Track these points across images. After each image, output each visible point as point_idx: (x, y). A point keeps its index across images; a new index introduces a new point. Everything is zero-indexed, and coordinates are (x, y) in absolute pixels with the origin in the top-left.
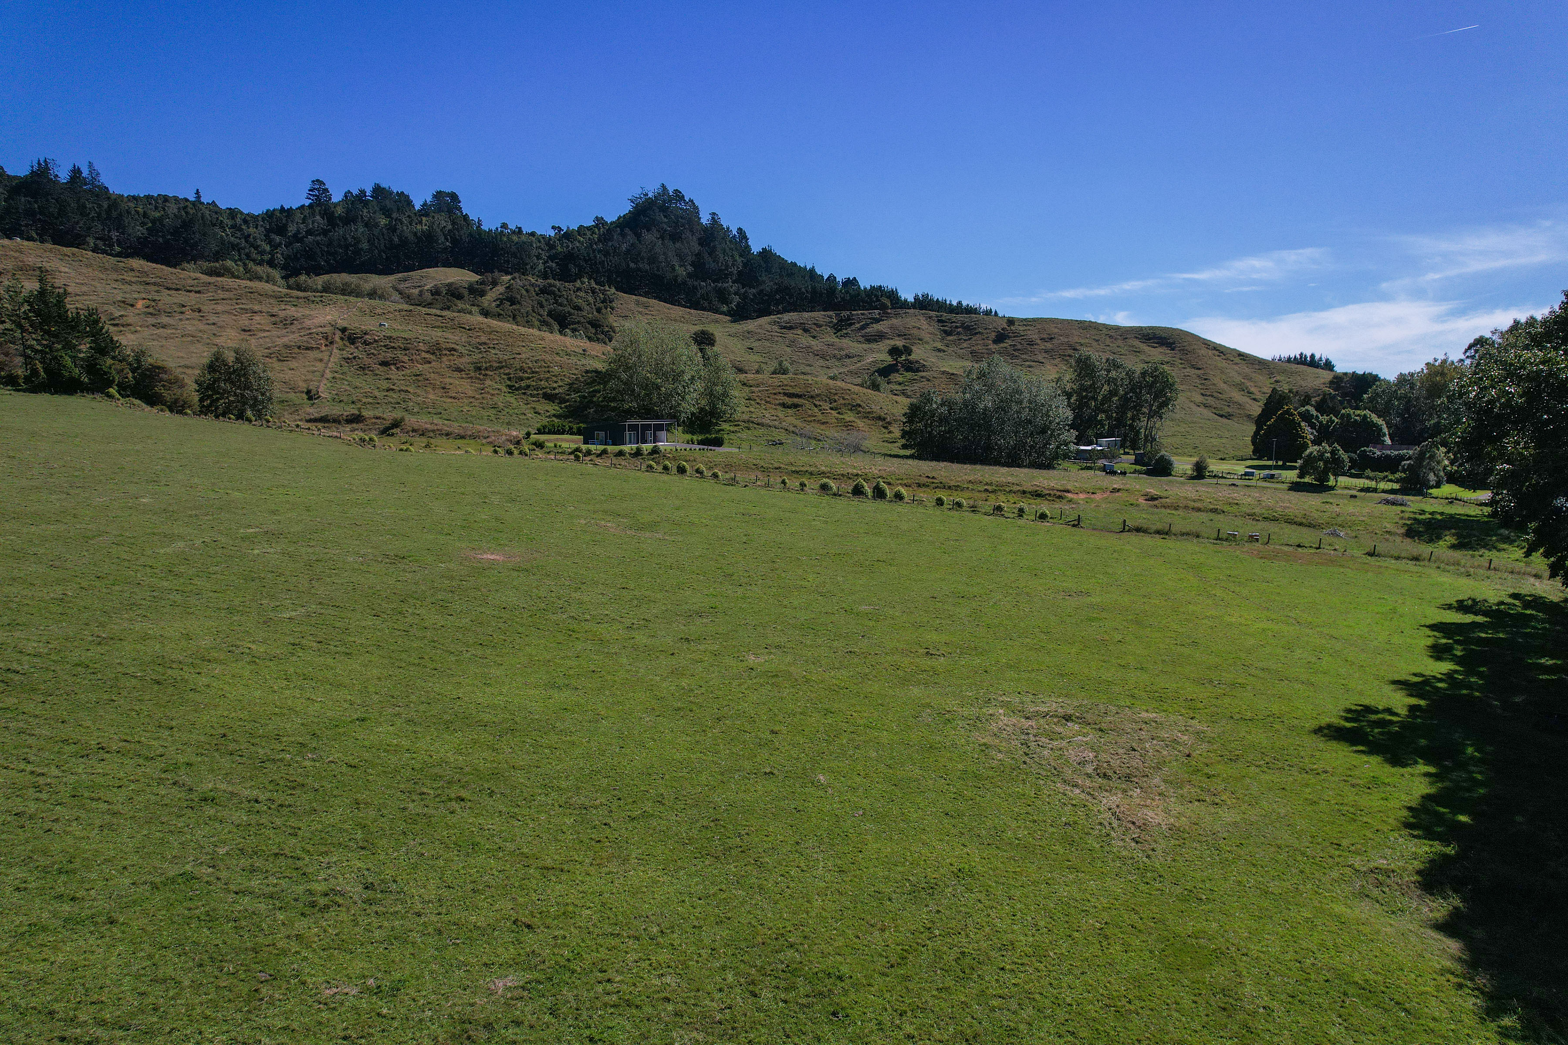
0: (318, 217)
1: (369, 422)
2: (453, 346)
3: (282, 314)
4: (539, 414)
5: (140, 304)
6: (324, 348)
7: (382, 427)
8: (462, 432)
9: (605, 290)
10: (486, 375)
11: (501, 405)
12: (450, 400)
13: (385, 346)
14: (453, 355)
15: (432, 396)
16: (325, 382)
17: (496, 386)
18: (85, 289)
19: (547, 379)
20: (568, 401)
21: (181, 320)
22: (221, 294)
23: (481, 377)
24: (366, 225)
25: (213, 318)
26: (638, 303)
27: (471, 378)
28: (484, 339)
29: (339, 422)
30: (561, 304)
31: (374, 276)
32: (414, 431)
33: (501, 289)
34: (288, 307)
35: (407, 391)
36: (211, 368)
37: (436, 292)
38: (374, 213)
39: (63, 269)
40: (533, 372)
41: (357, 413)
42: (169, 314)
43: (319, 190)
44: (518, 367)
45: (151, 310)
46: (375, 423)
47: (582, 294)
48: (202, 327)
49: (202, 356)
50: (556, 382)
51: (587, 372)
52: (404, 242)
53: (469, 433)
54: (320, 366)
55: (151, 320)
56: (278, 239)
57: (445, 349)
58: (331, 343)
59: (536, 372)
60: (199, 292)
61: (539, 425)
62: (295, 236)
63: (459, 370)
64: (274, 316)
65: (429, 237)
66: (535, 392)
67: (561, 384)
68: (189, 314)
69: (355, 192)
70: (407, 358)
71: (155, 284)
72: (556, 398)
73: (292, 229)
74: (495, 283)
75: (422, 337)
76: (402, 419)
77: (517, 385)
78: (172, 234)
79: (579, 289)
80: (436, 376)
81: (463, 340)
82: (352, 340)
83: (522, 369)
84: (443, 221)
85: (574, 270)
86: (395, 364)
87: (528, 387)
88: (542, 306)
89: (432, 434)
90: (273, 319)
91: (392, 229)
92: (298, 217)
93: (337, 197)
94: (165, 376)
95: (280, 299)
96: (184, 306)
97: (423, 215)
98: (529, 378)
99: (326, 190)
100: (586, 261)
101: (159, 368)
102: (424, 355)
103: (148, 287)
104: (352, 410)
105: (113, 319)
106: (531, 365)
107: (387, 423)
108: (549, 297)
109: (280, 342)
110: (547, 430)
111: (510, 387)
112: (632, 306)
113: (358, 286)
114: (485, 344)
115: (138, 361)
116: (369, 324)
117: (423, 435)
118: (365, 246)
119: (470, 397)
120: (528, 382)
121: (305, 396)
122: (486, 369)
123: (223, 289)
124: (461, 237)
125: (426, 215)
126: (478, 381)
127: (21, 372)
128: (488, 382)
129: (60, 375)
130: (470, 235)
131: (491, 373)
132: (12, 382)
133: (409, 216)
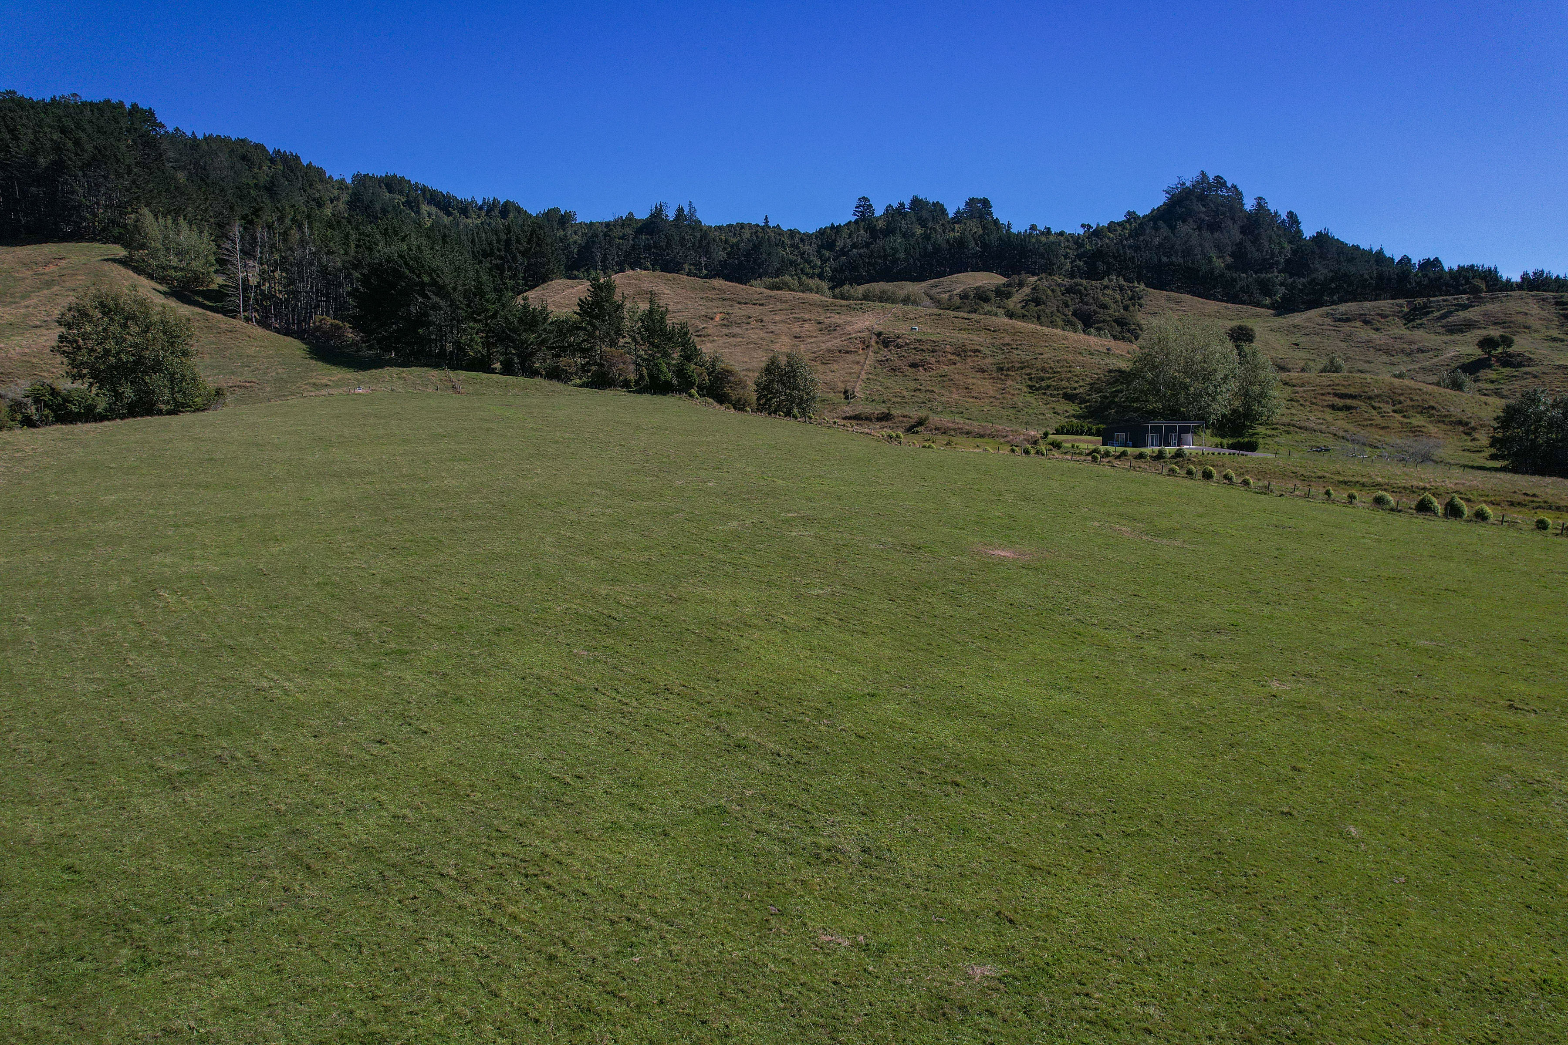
0: (862, 232)
1: (897, 420)
2: (978, 347)
3: (827, 321)
4: (1058, 414)
5: (718, 318)
6: (861, 351)
7: (908, 425)
8: (981, 432)
9: (1134, 287)
10: (1008, 375)
11: (1020, 405)
12: (972, 400)
13: (915, 349)
14: (977, 356)
15: (955, 396)
16: (860, 382)
17: (1017, 386)
18: (680, 307)
19: (1068, 380)
20: (1088, 401)
21: (747, 329)
22: (780, 306)
23: (1003, 377)
24: (904, 236)
25: (772, 327)
26: (1168, 299)
27: (993, 378)
28: (1007, 340)
29: (871, 420)
30: (1086, 304)
31: (908, 283)
32: (937, 429)
33: (1027, 290)
34: (832, 315)
35: (932, 391)
36: (768, 371)
37: (964, 296)
38: (912, 223)
39: (666, 292)
40: (1055, 372)
41: (886, 411)
42: (739, 325)
43: (864, 205)
44: (1040, 367)
45: (725, 322)
46: (902, 422)
47: (1109, 292)
48: (762, 334)
49: (760, 360)
50: (1077, 382)
51: (1110, 371)
52: (937, 249)
53: (989, 432)
54: (856, 368)
55: (725, 331)
56: (827, 253)
57: (971, 351)
58: (867, 347)
59: (1058, 372)
60: (762, 305)
61: (1057, 426)
62: (842, 250)
63: (982, 371)
64: (820, 323)
65: (961, 243)
66: (1055, 392)
67: (1082, 383)
68: (753, 324)
69: (895, 205)
70: (933, 360)
71: (729, 299)
72: (1076, 399)
73: (840, 244)
74: (1021, 285)
75: (949, 340)
76: (927, 418)
77: (1038, 386)
78: (745, 256)
79: (1106, 287)
80: (960, 377)
81: (988, 341)
82: (886, 344)
83: (1043, 369)
84: (975, 227)
85: (1102, 267)
86: (923, 366)
87: (1049, 387)
88: (1067, 306)
89: (953, 433)
90: (820, 326)
91: (927, 237)
92: (845, 233)
93: (879, 211)
94: (732, 378)
95: (826, 308)
96: (750, 317)
97: (956, 223)
98: (1049, 378)
99: (871, 206)
100: (1115, 258)
101: (728, 371)
102: (950, 356)
103: (724, 302)
104: (882, 409)
105: (698, 331)
106: (1052, 365)
107: (913, 422)
108: (1075, 296)
109: (824, 346)
110: (1065, 431)
111: (1030, 387)
112: (1163, 302)
113: (894, 293)
114: (1008, 344)
115: (713, 366)
116: (902, 329)
117: (945, 433)
118: (902, 255)
119: (990, 397)
120: (1049, 382)
121: (842, 396)
122: (1008, 369)
123: (781, 301)
124: (990, 241)
125: (959, 222)
126: (999, 381)
127: (632, 377)
128: (1009, 383)
129: (659, 379)
130: (1000, 239)
131: (1013, 374)
132: (626, 384)
133: (943, 225)
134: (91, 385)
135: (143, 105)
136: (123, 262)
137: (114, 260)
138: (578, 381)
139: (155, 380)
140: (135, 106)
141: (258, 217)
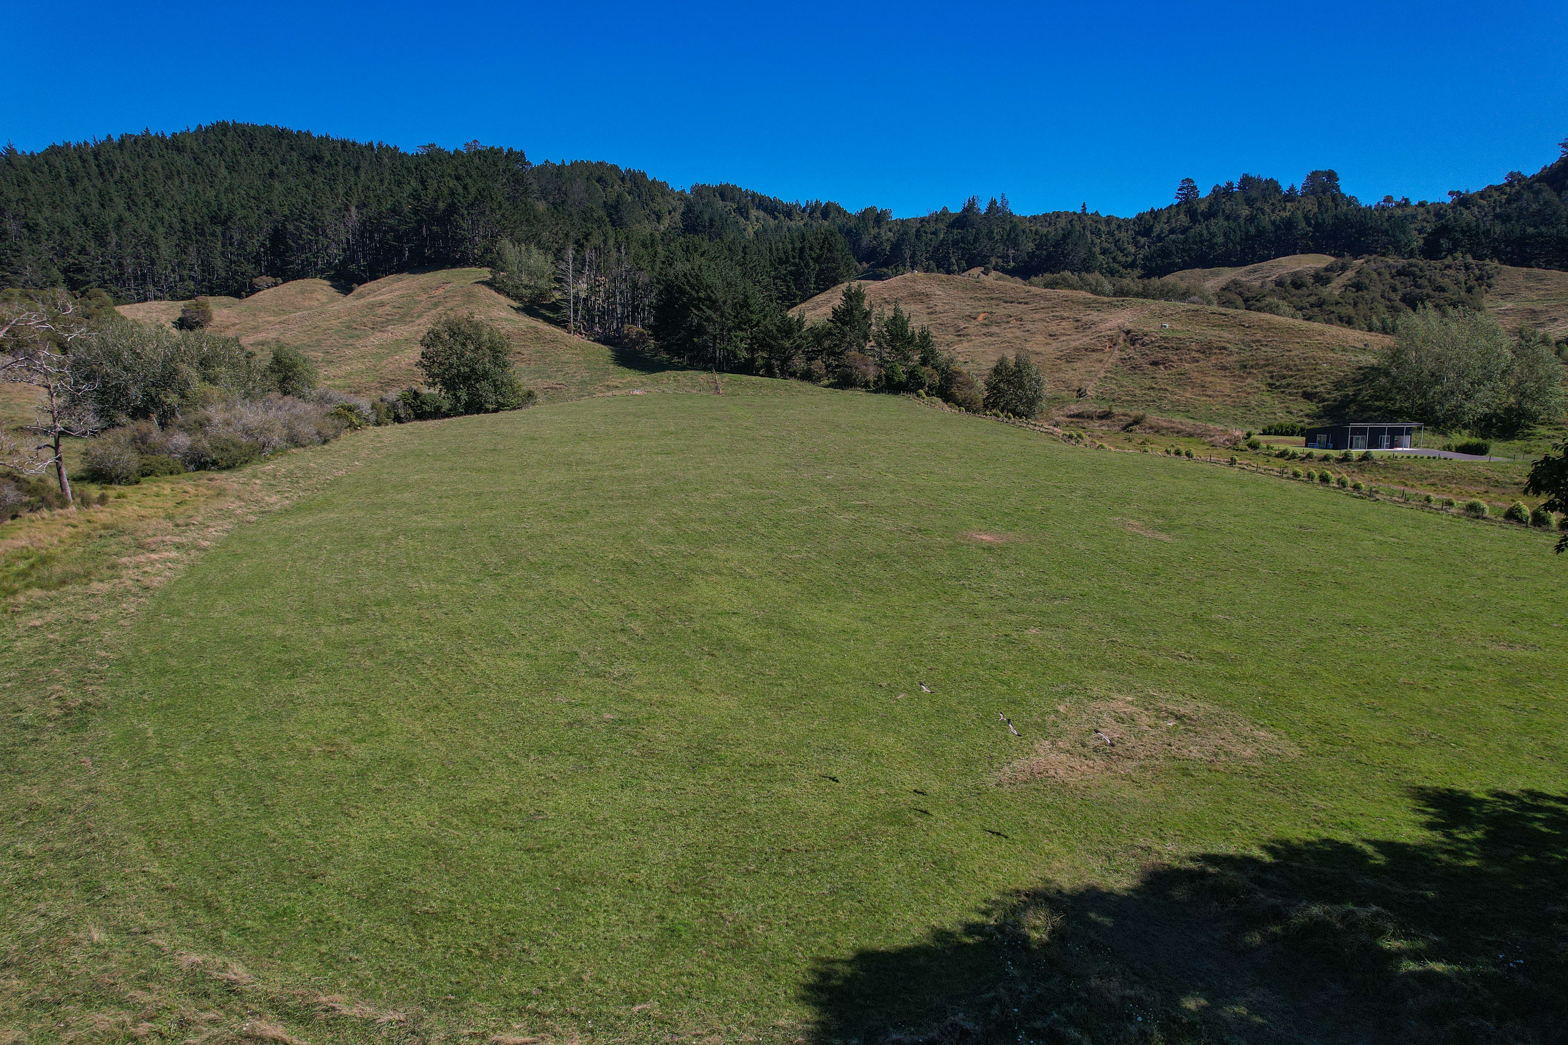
0: (1182, 216)
1: (1116, 417)
2: (1225, 344)
3: (1085, 319)
4: (1291, 413)
5: (982, 316)
6: (1107, 350)
7: (1125, 423)
8: (1191, 430)
9: (1484, 265)
10: (1250, 373)
11: (1253, 403)
12: (1204, 398)
13: (1159, 347)
14: (1222, 354)
15: (1188, 395)
16: (1096, 381)
17: (1256, 384)
18: (947, 307)
19: (1311, 377)
20: (1327, 400)
21: (1005, 329)
22: (1043, 304)
23: (1245, 375)
24: (1227, 218)
25: (1030, 326)
27: (1234, 376)
28: (1259, 336)
29: (1092, 418)
30: (1419, 287)
32: (1151, 428)
33: (1350, 274)
34: (1092, 312)
35: (1166, 390)
36: (996, 371)
38: (1237, 205)
40: (1298, 370)
41: (1110, 409)
42: (998, 324)
43: (1188, 189)
44: (1284, 364)
45: (986, 322)
46: (1121, 420)
47: (1451, 272)
48: (1018, 333)
50: (1320, 380)
51: (1360, 368)
52: (1261, 232)
53: (1199, 431)
54: (1098, 366)
55: (984, 330)
56: (1142, 240)
57: (1216, 348)
58: (1115, 345)
59: (1302, 370)
60: (1026, 303)
61: (1265, 427)
62: (1158, 236)
63: (1224, 368)
64: (1078, 321)
65: (1289, 224)
66: (1295, 391)
67: (1324, 381)
68: (1013, 322)
69: (1223, 185)
70: (1176, 357)
71: (997, 299)
72: (1315, 397)
73: (1157, 230)
75: (1196, 337)
76: (1143, 417)
77: (1278, 384)
79: (1448, 267)
80: (1199, 375)
81: (1237, 338)
82: (1133, 342)
83: (1287, 367)
84: (1310, 205)
85: (1445, 243)
86: (1164, 364)
87: (1289, 385)
89: (1164, 432)
90: (1076, 324)
91: (1251, 219)
92: (1164, 219)
93: (1204, 192)
94: (959, 379)
95: (1087, 305)
96: (1011, 316)
97: (1288, 201)
98: (1292, 376)
99: (1195, 187)
100: (1463, 232)
101: (956, 373)
102: (1194, 354)
103: (992, 302)
104: (1105, 407)
105: (959, 331)
106: (1298, 362)
107: (1130, 420)
109: (1073, 344)
110: (1273, 431)
111: (1270, 385)
114: (1258, 341)
115: (946, 367)
116: (1152, 327)
118: (1220, 240)
119: (1225, 395)
120: (1290, 380)
121: (1075, 394)
122: (1252, 367)
123: (1046, 299)
124: (1324, 220)
125: (1292, 200)
126: (1239, 380)
127: (871, 378)
128: (1249, 381)
129: (893, 380)
130: (1336, 217)
131: (1255, 371)
132: (866, 385)
133: (1273, 204)
134: (441, 390)
135: (516, 149)
136: (490, 284)
137: (483, 283)
138: (826, 382)
139: (484, 386)
140: (510, 151)
141: (587, 240)
